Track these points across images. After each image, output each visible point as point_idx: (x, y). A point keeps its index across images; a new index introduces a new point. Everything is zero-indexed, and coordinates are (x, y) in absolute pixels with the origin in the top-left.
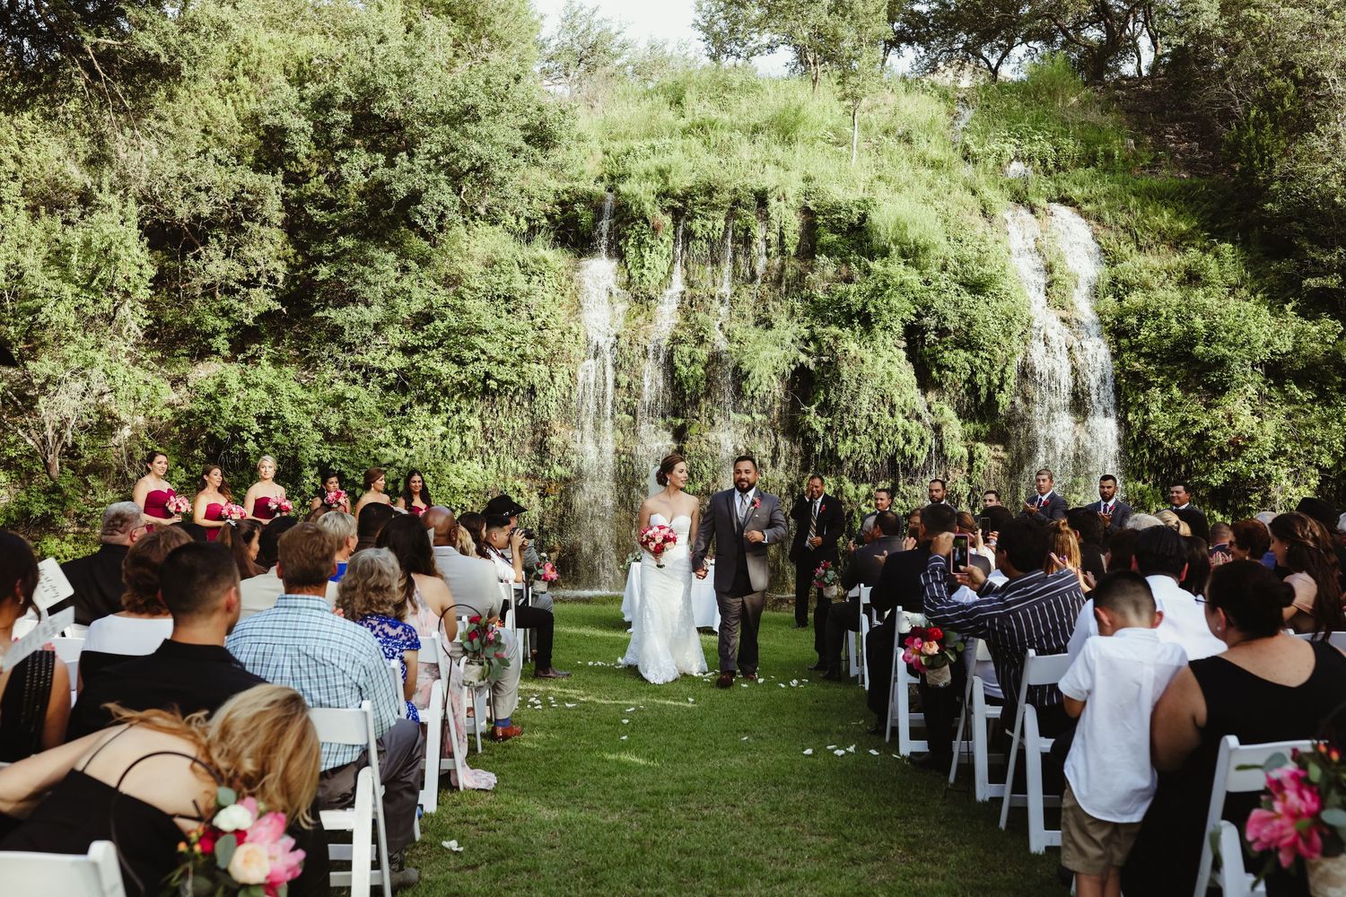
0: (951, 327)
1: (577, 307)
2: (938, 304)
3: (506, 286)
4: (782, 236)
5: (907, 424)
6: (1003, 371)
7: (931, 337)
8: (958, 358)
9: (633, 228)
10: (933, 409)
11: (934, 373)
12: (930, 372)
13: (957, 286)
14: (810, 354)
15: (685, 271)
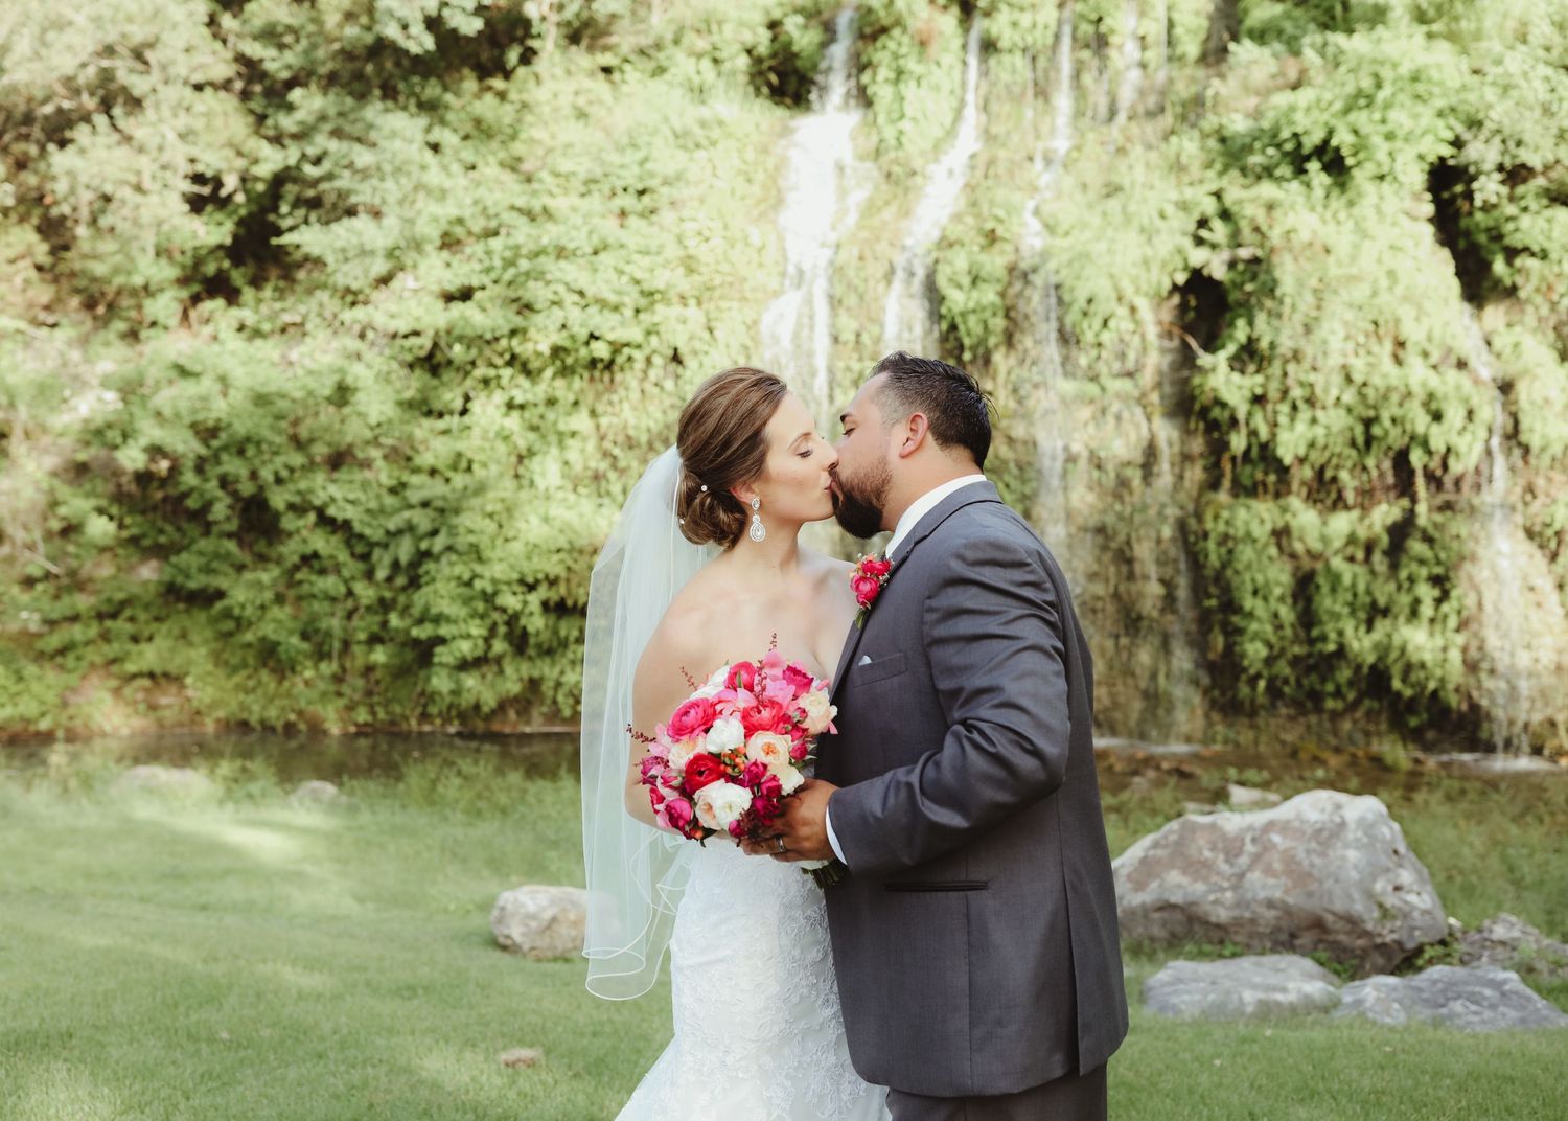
0: (1534, 161)
1: (776, 200)
3: (636, 170)
4: (1171, 25)
5: (1433, 380)
7: (1489, 188)
9: (884, 48)
10: (1497, 343)
11: (1499, 266)
12: (1486, 266)
13: (1550, 71)
14: (1214, 246)
15: (983, 118)
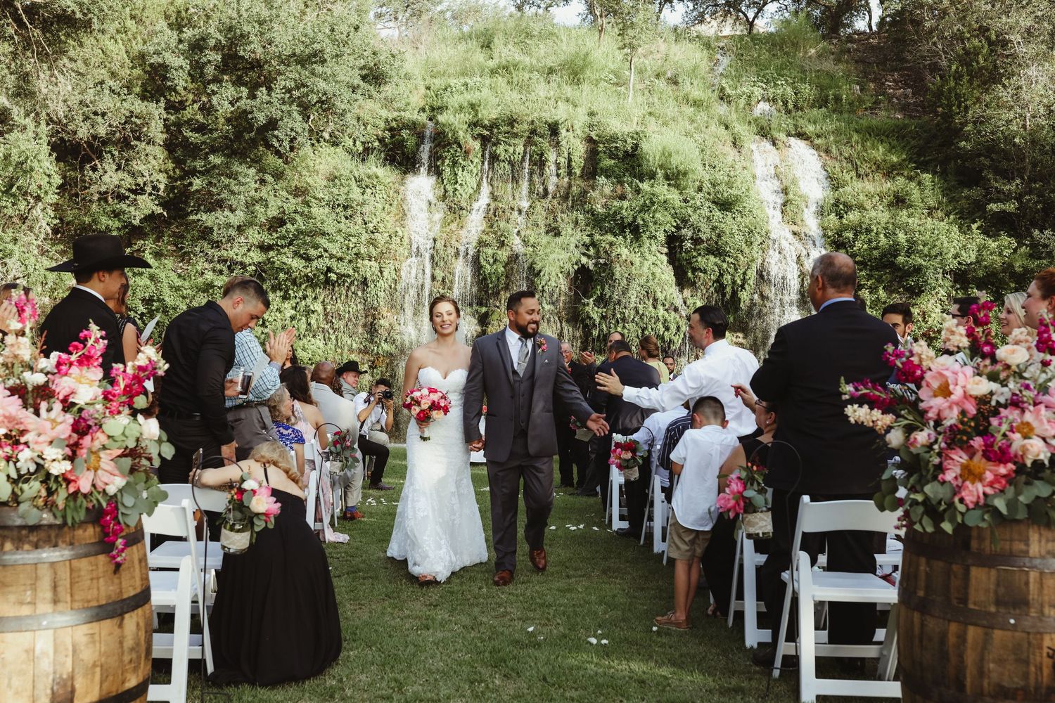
0: (704, 237)
1: (403, 216)
2: (694, 218)
3: (345, 197)
4: (570, 160)
5: (667, 315)
6: (745, 273)
7: (688, 245)
8: (709, 262)
9: (448, 151)
10: (688, 303)
11: (690, 274)
12: (686, 273)
13: (710, 204)
14: (590, 257)
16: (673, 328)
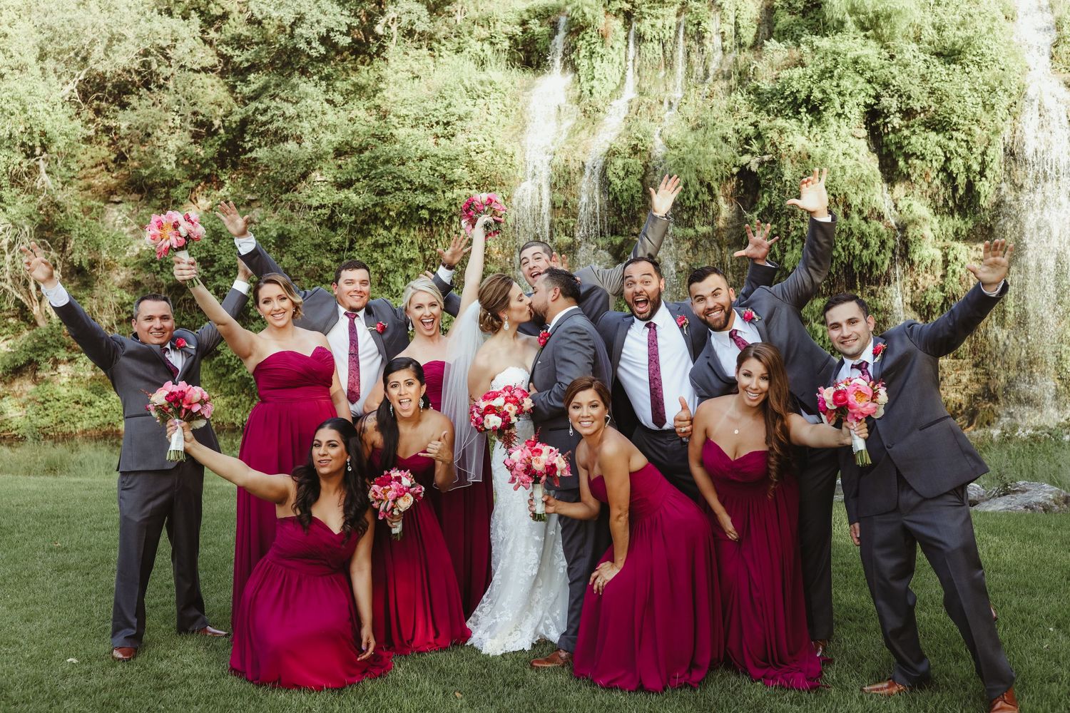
0: (917, 106)
1: (522, 127)
2: (900, 80)
3: (443, 112)
4: (737, 26)
5: (864, 226)
6: (984, 153)
7: (895, 120)
8: (926, 142)
9: (583, 39)
10: (900, 205)
11: (901, 163)
12: (895, 163)
13: (929, 57)
14: (753, 154)
15: (637, 78)
16: (874, 242)
